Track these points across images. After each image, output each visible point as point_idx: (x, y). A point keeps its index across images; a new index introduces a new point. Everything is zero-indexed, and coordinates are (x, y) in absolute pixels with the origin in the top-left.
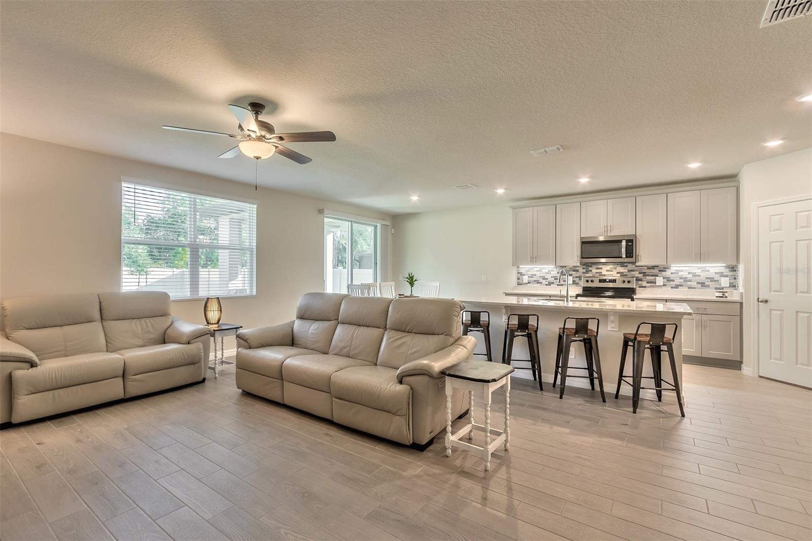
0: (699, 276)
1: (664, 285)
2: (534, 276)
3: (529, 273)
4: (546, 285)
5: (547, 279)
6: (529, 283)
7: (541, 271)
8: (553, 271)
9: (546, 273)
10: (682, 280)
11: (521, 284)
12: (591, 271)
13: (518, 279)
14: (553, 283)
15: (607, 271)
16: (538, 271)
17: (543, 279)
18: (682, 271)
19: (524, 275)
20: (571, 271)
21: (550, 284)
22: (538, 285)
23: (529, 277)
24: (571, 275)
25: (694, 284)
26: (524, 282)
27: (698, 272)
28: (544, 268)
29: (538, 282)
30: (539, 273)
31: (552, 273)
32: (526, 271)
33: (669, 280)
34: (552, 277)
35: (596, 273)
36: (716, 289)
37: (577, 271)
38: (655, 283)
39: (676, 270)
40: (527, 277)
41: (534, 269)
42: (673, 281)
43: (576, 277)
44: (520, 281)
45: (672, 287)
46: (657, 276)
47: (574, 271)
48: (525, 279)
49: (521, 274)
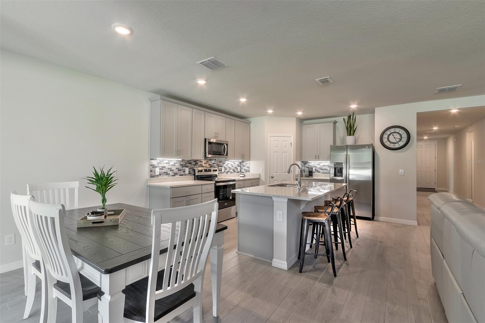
0: (233, 166)
1: (224, 172)
2: (164, 168)
3: (160, 165)
4: (173, 176)
5: (173, 170)
6: (160, 175)
7: (169, 163)
8: (177, 163)
9: (173, 165)
10: (229, 169)
11: (154, 177)
12: (198, 163)
13: (151, 171)
14: (177, 174)
15: (205, 163)
16: (167, 163)
17: (171, 171)
18: (229, 164)
19: (156, 167)
20: (187, 163)
21: (175, 174)
22: (166, 177)
23: (160, 169)
24: (187, 167)
25: (231, 170)
26: (156, 174)
27: (233, 164)
28: (171, 161)
29: (167, 174)
30: (167, 164)
31: (176, 165)
32: (158, 163)
33: (226, 169)
34: (177, 168)
35: (200, 165)
36: (237, 172)
37: (190, 163)
38: (221, 171)
39: (228, 163)
40: (159, 169)
41: (165, 161)
42: (227, 169)
43: (191, 168)
44: (153, 174)
45: (226, 173)
46: (222, 166)
47: (189, 163)
48: (157, 171)
49: (153, 166)
